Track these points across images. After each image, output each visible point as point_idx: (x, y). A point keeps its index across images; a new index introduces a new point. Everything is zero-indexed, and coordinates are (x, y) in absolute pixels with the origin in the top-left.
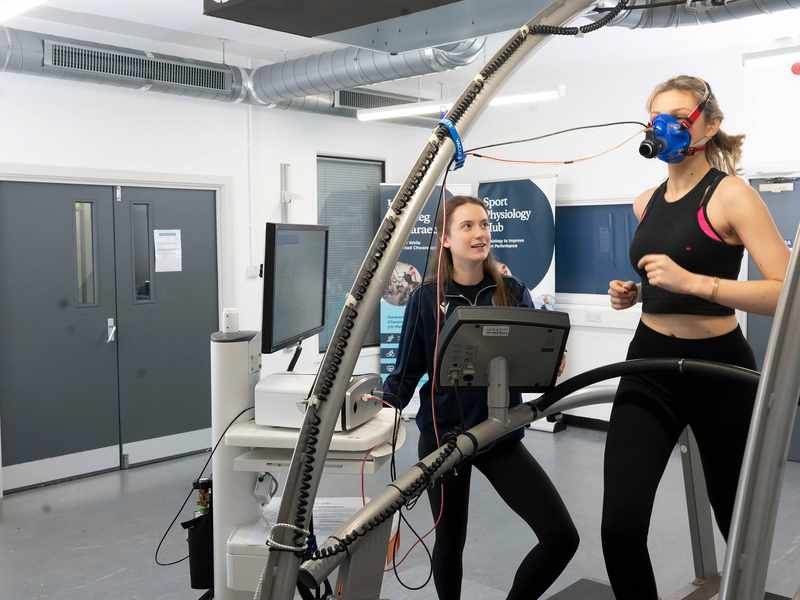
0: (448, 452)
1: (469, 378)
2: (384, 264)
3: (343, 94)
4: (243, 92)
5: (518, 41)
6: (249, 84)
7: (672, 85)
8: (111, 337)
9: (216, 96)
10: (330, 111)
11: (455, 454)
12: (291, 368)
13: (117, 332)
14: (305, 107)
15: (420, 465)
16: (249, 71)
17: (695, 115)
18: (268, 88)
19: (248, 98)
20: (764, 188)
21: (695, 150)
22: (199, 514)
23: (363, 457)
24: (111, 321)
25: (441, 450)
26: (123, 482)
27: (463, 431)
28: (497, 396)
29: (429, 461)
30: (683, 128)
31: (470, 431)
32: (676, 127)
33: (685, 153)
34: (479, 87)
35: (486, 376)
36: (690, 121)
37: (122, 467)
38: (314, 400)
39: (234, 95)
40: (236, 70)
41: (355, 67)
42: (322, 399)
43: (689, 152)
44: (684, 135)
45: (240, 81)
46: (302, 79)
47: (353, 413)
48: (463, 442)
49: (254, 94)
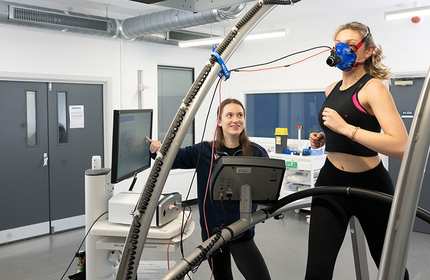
0: (216, 240)
1: (229, 195)
2: (179, 134)
3: (171, 33)
4: (117, 33)
5: (257, 8)
6: (120, 28)
7: (348, 26)
8: (46, 163)
9: (103, 34)
10: (164, 42)
11: (221, 240)
12: (131, 189)
13: (48, 161)
14: (151, 40)
15: (200, 247)
16: (120, 21)
17: (360, 44)
18: (130, 30)
19: (120, 35)
20: (396, 83)
21: (358, 64)
22: (79, 271)
23: (168, 242)
24: (45, 155)
25: (212, 238)
26: (51, 241)
27: (225, 227)
28: (245, 206)
29: (205, 245)
30: (352, 51)
31: (230, 227)
32: (348, 50)
33: (352, 65)
34: (234, 34)
35: (239, 195)
36: (357, 47)
37: (50, 234)
38: (137, 213)
39: (112, 34)
40: (113, 20)
41: (176, 19)
42: (142, 212)
43: (355, 65)
44: (353, 55)
45: (116, 26)
46: (148, 25)
47: (163, 216)
48: (225, 233)
49: (123, 34)
